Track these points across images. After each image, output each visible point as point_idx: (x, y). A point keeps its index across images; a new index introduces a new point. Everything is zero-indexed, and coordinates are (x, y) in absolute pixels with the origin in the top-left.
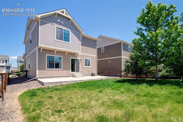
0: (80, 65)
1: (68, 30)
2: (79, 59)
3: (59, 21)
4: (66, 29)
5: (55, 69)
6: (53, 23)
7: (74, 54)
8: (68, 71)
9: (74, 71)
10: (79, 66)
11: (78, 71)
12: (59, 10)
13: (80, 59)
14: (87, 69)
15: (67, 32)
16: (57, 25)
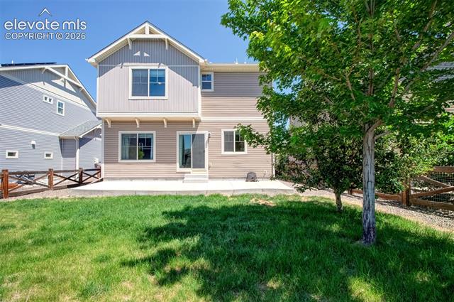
0: (207, 150)
1: (161, 68)
2: (203, 135)
3: (138, 54)
4: (156, 68)
5: (138, 161)
6: (125, 64)
7: (187, 124)
8: (171, 166)
9: (190, 167)
10: (204, 151)
11: (200, 165)
12: (132, 31)
13: (206, 133)
14: (234, 160)
15: (158, 74)
16: (133, 64)
